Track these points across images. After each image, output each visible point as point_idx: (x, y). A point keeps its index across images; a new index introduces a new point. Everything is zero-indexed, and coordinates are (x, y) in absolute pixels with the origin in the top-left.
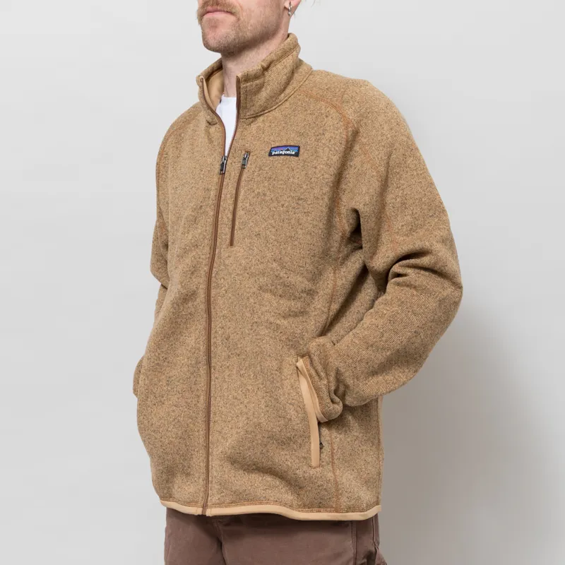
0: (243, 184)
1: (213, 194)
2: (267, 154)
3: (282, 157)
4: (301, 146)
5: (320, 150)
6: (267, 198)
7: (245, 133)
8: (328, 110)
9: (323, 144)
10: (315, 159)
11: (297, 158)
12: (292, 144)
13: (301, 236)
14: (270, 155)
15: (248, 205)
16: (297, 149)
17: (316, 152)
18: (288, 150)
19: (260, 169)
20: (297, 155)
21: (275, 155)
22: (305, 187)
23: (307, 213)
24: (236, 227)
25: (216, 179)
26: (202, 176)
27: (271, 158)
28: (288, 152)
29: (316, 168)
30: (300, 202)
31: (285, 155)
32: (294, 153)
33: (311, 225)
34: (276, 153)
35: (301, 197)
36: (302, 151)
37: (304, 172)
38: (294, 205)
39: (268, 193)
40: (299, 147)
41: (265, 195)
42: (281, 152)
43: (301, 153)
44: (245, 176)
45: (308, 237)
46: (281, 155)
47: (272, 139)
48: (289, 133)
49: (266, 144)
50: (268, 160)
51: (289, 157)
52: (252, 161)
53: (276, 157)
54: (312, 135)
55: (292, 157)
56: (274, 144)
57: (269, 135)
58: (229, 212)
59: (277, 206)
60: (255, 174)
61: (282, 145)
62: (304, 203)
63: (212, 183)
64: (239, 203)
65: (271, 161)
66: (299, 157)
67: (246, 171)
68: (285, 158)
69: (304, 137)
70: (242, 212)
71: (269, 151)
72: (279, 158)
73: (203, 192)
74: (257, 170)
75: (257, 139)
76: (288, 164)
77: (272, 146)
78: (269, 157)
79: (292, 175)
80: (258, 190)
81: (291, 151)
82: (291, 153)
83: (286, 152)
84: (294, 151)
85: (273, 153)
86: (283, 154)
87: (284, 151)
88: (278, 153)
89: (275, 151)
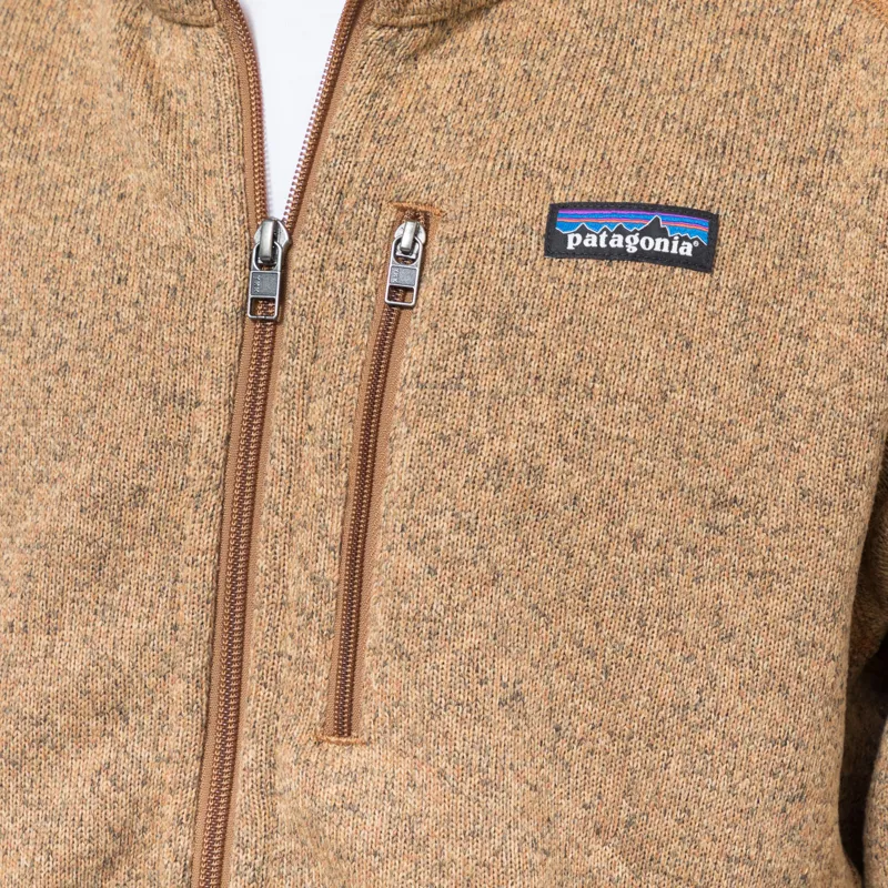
0: (400, 397)
1: (208, 427)
2: (535, 242)
3: (629, 269)
4: (723, 210)
5: (821, 241)
6: (552, 494)
7: (394, 102)
8: (836, 19)
9: (839, 208)
10: (795, 287)
11: (702, 280)
12: (676, 198)
13: (733, 698)
15: (443, 524)
16: (702, 228)
17: (801, 249)
18: (655, 231)
19: (504, 324)
21: (583, 253)
22: (750, 439)
23: (762, 580)
24: (370, 638)
25: (222, 344)
26: (128, 314)
27: (563, 268)
28: (657, 244)
29: (802, 336)
30: (724, 518)
31: (641, 256)
32: (687, 250)
33: (789, 643)
34: (591, 241)
35: (730, 492)
36: (727, 238)
37: (748, 358)
38: (695, 532)
39: (557, 466)
41: (536, 473)
42: (617, 242)
43: (724, 249)
44: (412, 356)
45: (774, 702)
46: (621, 255)
47: (549, 154)
48: (641, 129)
49: (520, 178)
50: (544, 274)
51: (662, 270)
52: (451, 271)
53: (590, 262)
54: (775, 154)
55: (678, 271)
56: (567, 182)
57: (531, 131)
58: (322, 546)
59: (606, 539)
60: (478, 352)
61: (619, 200)
62: (744, 522)
63: (197, 367)
64: (388, 507)
65: (566, 287)
66: (716, 272)
67: (415, 325)
68: (644, 275)
69: (733, 165)
70: (412, 563)
71: (544, 224)
72: (611, 273)
73: (149, 410)
74: (486, 326)
75: (464, 145)
76: (661, 311)
77: (556, 194)
78: (548, 259)
79: (683, 368)
80: (496, 442)
81: (671, 239)
82: (674, 251)
83: (644, 239)
84: (686, 239)
85: (571, 238)
86: (632, 249)
87: (636, 237)
88: (603, 245)
89: (583, 232)
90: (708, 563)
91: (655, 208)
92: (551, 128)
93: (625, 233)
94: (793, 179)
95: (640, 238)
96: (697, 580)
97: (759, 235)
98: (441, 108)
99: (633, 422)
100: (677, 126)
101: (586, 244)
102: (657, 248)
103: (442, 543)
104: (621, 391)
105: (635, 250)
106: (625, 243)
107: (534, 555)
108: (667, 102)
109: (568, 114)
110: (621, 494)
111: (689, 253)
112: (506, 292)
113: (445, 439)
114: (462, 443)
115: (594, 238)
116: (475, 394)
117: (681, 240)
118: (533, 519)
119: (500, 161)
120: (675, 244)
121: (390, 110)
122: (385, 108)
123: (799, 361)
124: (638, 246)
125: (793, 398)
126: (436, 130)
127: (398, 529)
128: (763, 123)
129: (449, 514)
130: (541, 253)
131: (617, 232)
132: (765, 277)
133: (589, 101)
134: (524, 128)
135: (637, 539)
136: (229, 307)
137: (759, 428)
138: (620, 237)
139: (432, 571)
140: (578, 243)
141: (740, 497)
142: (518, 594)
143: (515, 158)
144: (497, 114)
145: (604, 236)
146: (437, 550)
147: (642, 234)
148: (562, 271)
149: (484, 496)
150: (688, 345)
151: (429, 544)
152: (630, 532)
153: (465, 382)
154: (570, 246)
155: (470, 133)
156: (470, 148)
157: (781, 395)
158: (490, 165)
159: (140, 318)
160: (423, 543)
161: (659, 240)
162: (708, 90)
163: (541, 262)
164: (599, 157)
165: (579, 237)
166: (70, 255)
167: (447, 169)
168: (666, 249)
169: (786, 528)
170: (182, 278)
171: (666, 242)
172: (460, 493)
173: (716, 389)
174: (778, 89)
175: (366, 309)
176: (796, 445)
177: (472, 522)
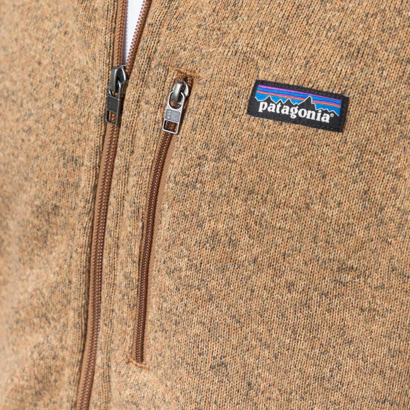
0: (167, 188)
1: (85, 180)
2: (244, 102)
3: (291, 128)
4: (350, 94)
6: (242, 256)
11: (337, 137)
12: (323, 85)
13: (351, 377)
14: (252, 109)
15: (183, 263)
16: (337, 105)
18: (307, 106)
19: (221, 153)
20: (338, 125)
21: (266, 115)
22: (361, 234)
23: (371, 313)
24: (150, 316)
25: (93, 133)
26: (57, 107)
28: (308, 114)
29: (397, 174)
31: (299, 121)
32: (326, 119)
33: (386, 350)
34: (272, 108)
35: (349, 263)
36: (353, 112)
37: (361, 186)
38: (327, 284)
39: (245, 240)
40: (345, 101)
41: (233, 243)
42: (286, 110)
43: (351, 118)
45: (377, 382)
46: (286, 119)
47: (259, 47)
48: (314, 34)
49: (240, 61)
50: (246, 125)
51: (311, 130)
52: (197, 117)
53: (271, 121)
54: (391, 57)
55: (320, 131)
56: (267, 67)
57: (251, 32)
58: (130, 260)
59: (272, 285)
60: (206, 169)
61: (291, 83)
62: (357, 280)
63: (84, 144)
64: (159, 248)
65: (255, 135)
66: (346, 132)
67: (177, 145)
68: (300, 132)
69: (362, 64)
70: (168, 282)
71: (250, 92)
72: (281, 130)
73: (61, 164)
74: (211, 154)
75: (214, 37)
76: (309, 155)
77: (260, 74)
78: (249, 116)
79: (320, 191)
80: (212, 223)
81: (317, 112)
82: (318, 119)
83: (301, 110)
84: (326, 112)
85: (261, 104)
86: (293, 116)
87: (296, 109)
88: (278, 111)
89: (269, 101)
90: (336, 301)
91: (310, 91)
92: (262, 30)
93: (291, 106)
94: (401, 74)
95: (299, 109)
96: (329, 311)
97: (374, 109)
98: (204, 12)
99: (289, 220)
100: (334, 34)
101: (269, 110)
102: (308, 117)
103: (183, 274)
104: (283, 201)
105: (295, 117)
106: (290, 112)
107: (232, 288)
108: (333, 16)
109: (273, 22)
110: (281, 260)
111: (327, 121)
112: (224, 134)
113: (186, 216)
114: (195, 221)
115: (274, 105)
116: (203, 193)
117: (323, 112)
118: (231, 268)
119: (232, 49)
120: (319, 115)
121: (180, 9)
122: (177, 8)
123: (394, 190)
124: (297, 114)
125: (389, 211)
126: (199, 26)
127: (162, 262)
128: (385, 36)
129: (186, 259)
130: (246, 111)
131: (286, 104)
132: (376, 135)
133: (287, 14)
134: (248, 29)
135: (290, 286)
136: (98, 114)
137: (367, 228)
138: (288, 108)
139: (178, 289)
140: (265, 109)
141: (355, 266)
142: (224, 309)
143: (240, 48)
144: (237, 17)
145: (279, 106)
146: (180, 278)
147: (300, 107)
148: (254, 124)
149: (204, 252)
150: (324, 177)
151: (176, 274)
152: (286, 282)
153: (198, 185)
154: (260, 110)
155: (219, 30)
156: (218, 39)
157: (382, 209)
158: (227, 51)
159: (61, 110)
160: (173, 272)
161: (310, 112)
162: (358, 10)
163: (245, 117)
164: (288, 51)
165: (266, 104)
166: (40, 63)
167: (204, 51)
168: (313, 118)
169: (382, 287)
170: (82, 91)
171: (314, 113)
172: (193, 249)
173: (340, 204)
174: (400, 13)
175: (156, 130)
176: (389, 240)
177: (198, 265)
